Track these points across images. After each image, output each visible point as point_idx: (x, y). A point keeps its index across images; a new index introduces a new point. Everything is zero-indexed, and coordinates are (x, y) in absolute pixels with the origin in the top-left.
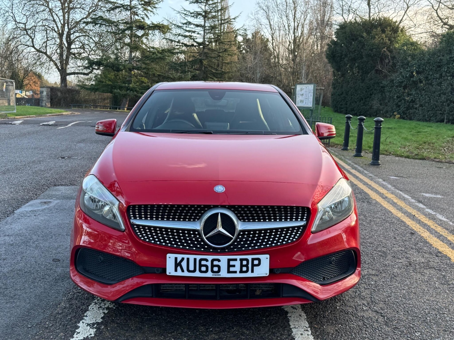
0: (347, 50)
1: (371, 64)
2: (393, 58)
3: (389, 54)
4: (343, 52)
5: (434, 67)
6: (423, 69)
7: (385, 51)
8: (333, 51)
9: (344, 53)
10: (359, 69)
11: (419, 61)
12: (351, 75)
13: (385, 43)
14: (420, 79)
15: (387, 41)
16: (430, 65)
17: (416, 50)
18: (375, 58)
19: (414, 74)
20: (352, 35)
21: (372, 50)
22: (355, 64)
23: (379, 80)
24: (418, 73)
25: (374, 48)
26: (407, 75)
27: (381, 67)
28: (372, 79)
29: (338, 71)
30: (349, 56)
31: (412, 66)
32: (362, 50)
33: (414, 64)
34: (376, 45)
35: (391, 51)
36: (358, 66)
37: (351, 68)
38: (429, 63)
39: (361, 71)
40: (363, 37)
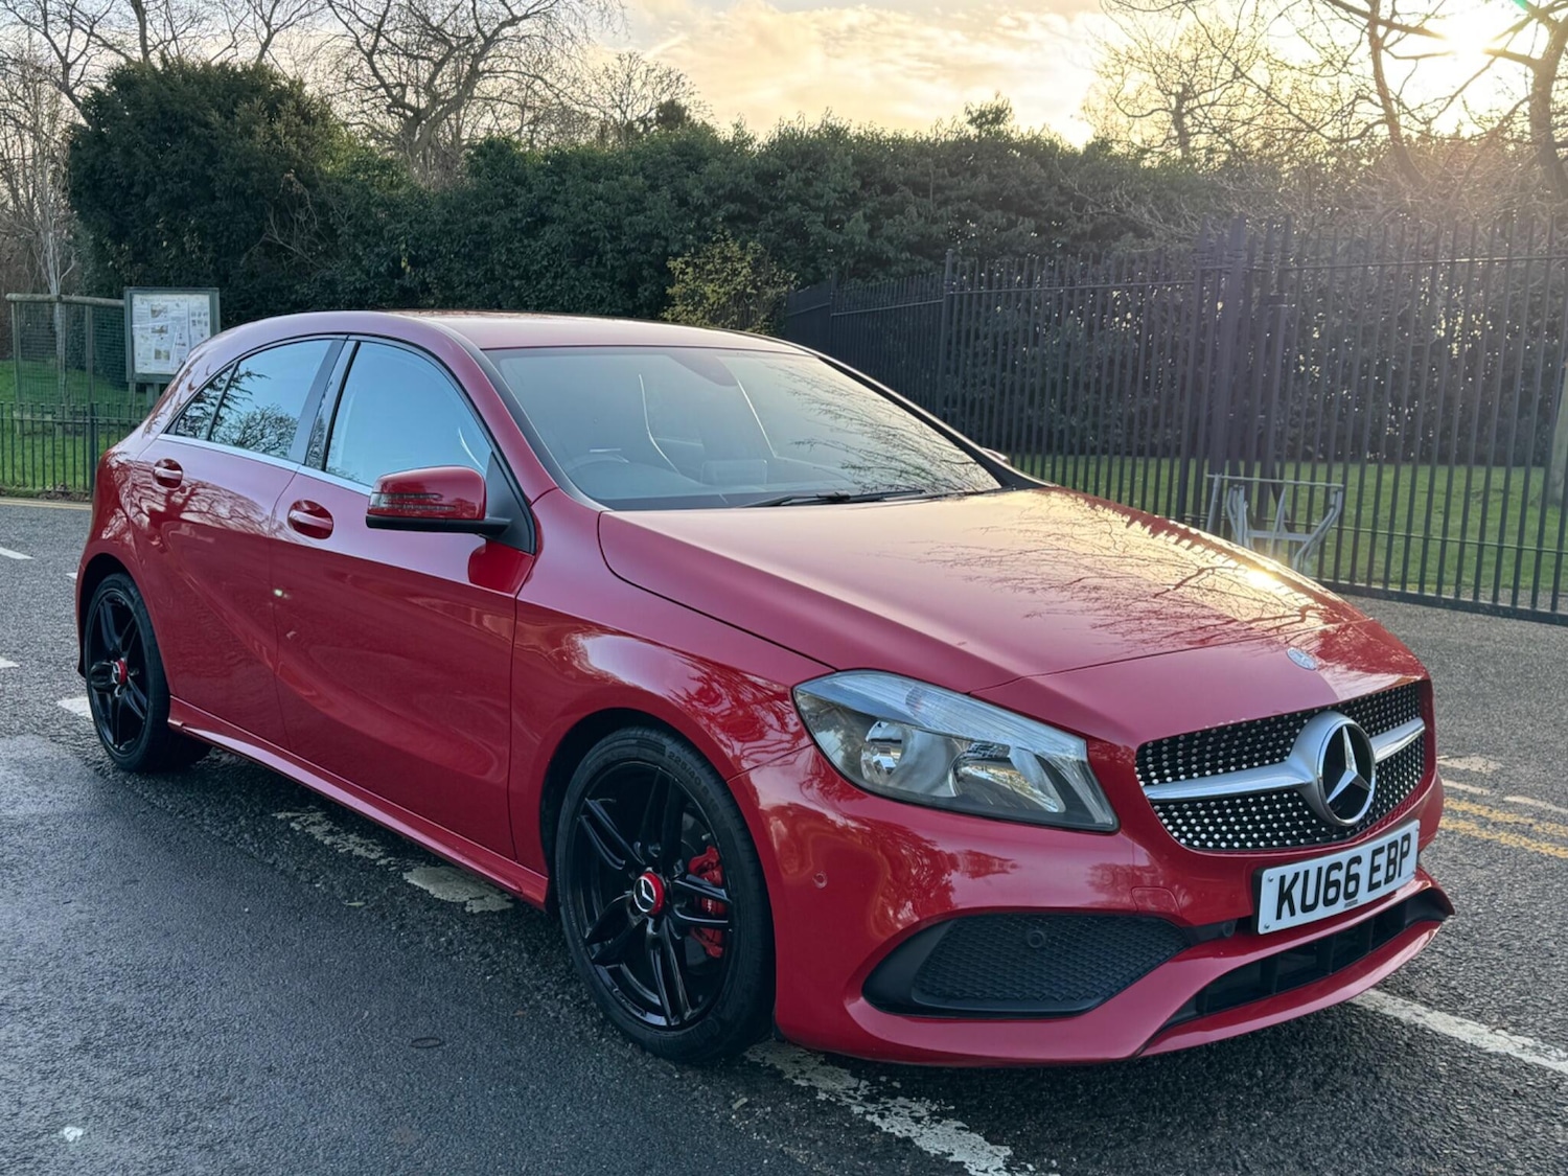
0: (152, 168)
1: (247, 223)
2: (322, 208)
3: (307, 193)
4: (136, 172)
5: (464, 245)
6: (431, 251)
7: (290, 183)
8: (92, 166)
9: (140, 177)
10: (203, 236)
11: (416, 226)
12: (176, 257)
13: (287, 155)
14: (423, 283)
15: (293, 148)
16: (453, 241)
17: (398, 187)
18: (260, 201)
19: (403, 264)
20: (164, 113)
21: (245, 173)
22: (185, 220)
23: (280, 280)
24: (413, 261)
25: (254, 169)
26: (382, 269)
27: (280, 235)
28: (253, 275)
29: (118, 238)
30: (159, 188)
31: (393, 239)
32: (210, 172)
33: (401, 235)
34: (258, 159)
35: (310, 185)
36: (199, 228)
37: (174, 233)
38: (449, 233)
39: (211, 246)
40: (207, 125)
